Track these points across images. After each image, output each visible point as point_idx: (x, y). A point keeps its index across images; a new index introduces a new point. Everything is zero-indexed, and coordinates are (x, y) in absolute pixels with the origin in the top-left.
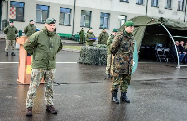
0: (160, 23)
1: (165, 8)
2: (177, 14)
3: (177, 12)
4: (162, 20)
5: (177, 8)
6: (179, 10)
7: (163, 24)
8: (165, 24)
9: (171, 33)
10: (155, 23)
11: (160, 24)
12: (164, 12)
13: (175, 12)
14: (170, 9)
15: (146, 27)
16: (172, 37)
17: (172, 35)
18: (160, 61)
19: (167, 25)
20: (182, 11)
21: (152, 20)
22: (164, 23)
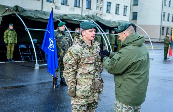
0: (15, 12)
1: (62, 4)
2: (74, 10)
3: (74, 9)
4: (17, 9)
5: (73, 4)
6: (76, 6)
7: (18, 14)
8: (22, 14)
9: (26, 26)
10: (10, 13)
11: (15, 14)
12: (61, 8)
13: (72, 8)
14: (67, 5)
15: (2, 18)
16: (28, 30)
17: (28, 27)
18: (22, 60)
19: (25, 15)
20: (79, 7)
21: (7, 9)
22: (19, 12)
